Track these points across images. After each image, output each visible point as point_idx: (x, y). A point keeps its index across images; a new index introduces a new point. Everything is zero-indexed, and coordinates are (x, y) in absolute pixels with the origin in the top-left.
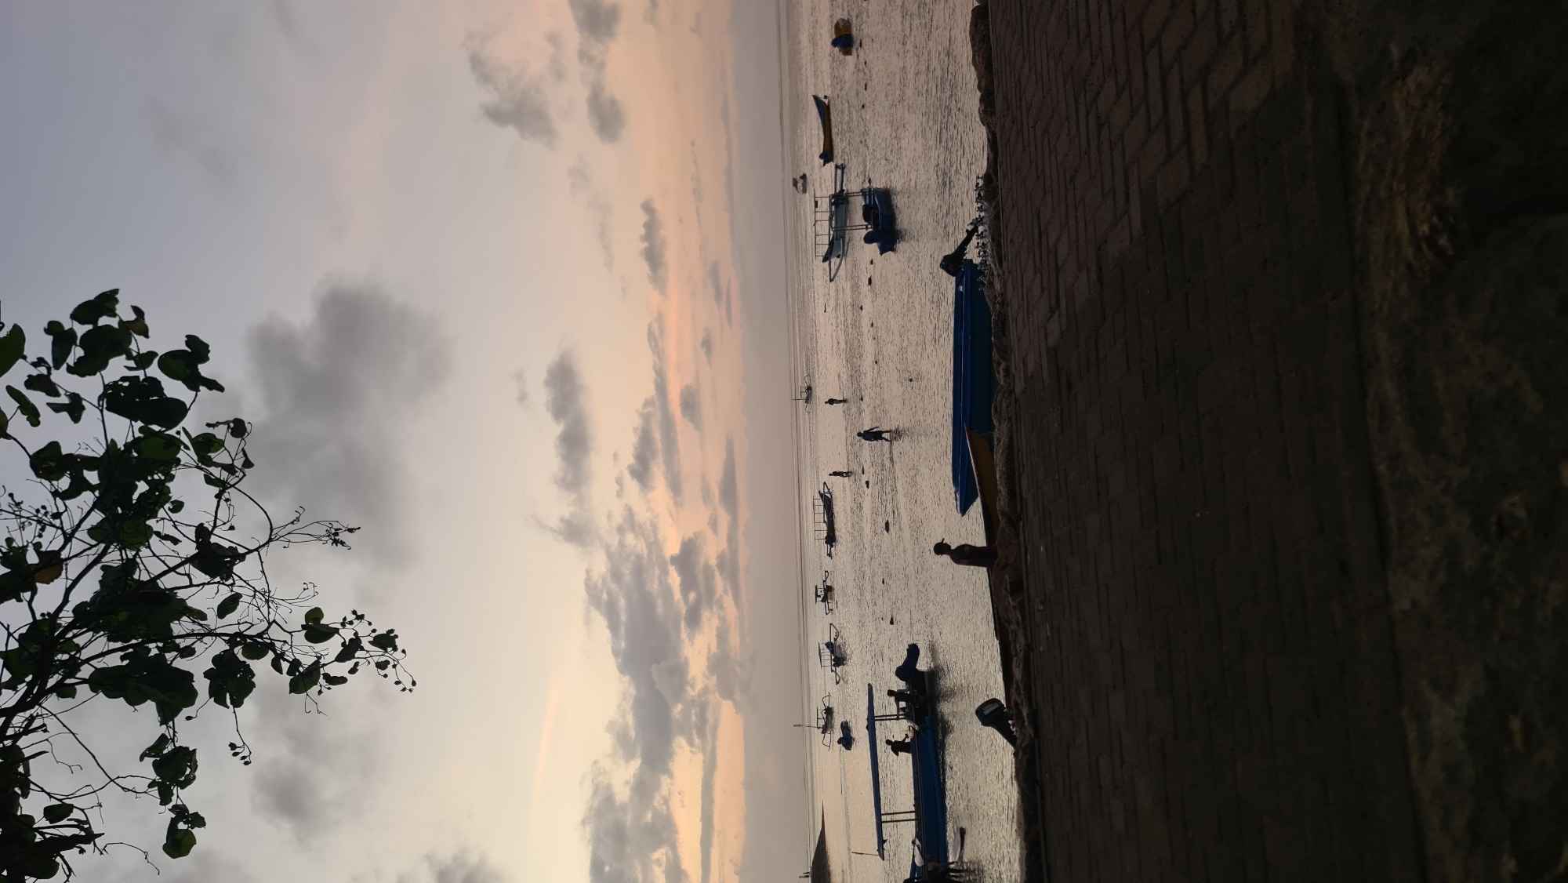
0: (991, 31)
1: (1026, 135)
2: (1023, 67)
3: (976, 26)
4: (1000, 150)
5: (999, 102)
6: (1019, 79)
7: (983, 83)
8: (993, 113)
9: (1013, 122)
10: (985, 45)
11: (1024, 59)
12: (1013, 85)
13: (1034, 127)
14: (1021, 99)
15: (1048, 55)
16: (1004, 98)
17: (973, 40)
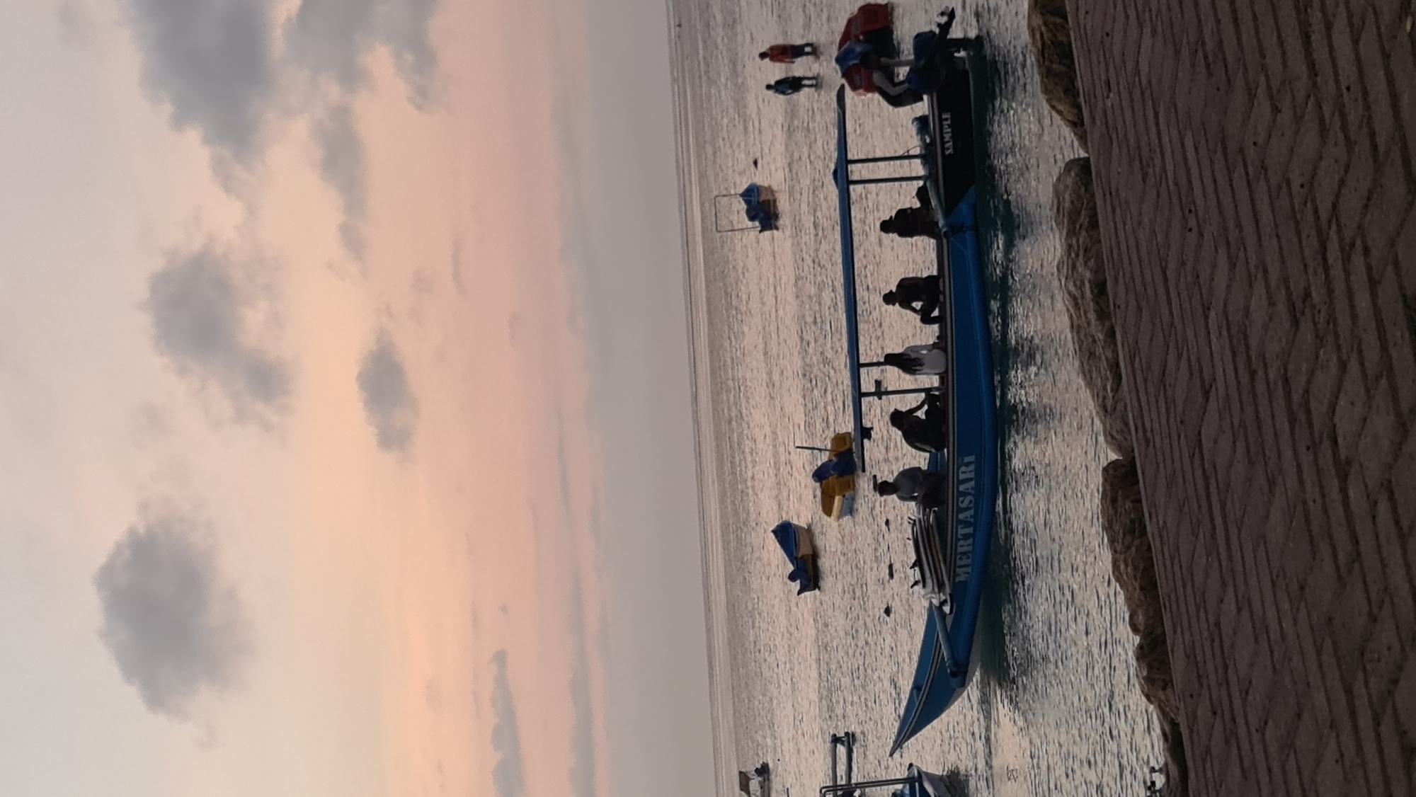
0: (1147, 515)
1: (1245, 745)
2: (1222, 601)
3: (1114, 501)
4: (1190, 764)
5: (1178, 663)
6: (1218, 625)
7: (1141, 618)
8: (1167, 684)
9: (1215, 713)
10: (1137, 542)
11: (1224, 584)
12: (1206, 634)
13: (1262, 730)
14: (1226, 667)
15: (1274, 584)
16: (1187, 656)
17: (1108, 527)
